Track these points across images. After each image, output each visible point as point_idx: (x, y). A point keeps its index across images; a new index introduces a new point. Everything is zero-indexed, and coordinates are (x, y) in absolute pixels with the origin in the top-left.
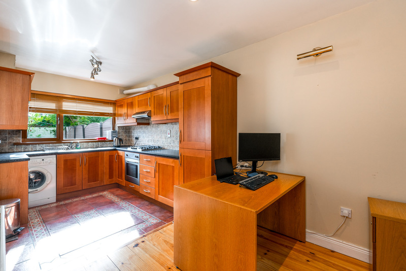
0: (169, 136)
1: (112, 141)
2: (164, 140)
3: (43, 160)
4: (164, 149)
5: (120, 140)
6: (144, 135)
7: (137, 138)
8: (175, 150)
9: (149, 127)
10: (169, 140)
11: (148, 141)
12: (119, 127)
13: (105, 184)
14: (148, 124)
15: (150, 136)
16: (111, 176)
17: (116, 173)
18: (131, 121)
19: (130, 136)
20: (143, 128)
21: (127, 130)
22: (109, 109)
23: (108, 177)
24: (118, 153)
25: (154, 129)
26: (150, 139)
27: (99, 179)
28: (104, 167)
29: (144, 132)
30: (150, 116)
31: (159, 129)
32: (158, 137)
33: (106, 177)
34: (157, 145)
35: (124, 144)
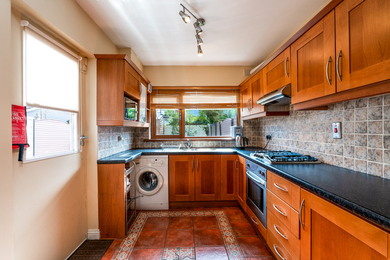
0: (337, 135)
1: (234, 140)
2: (323, 144)
3: (156, 160)
4: (322, 163)
5: (245, 140)
6: (280, 132)
7: (269, 138)
8: (358, 173)
9: (289, 118)
10: (336, 146)
11: (287, 143)
12: (244, 121)
13: (222, 200)
14: (287, 114)
15: (290, 135)
16: (230, 190)
17: (236, 187)
18: (258, 112)
19: (260, 134)
20: (279, 121)
21: (255, 124)
22: (232, 99)
23: (226, 190)
24: (239, 159)
25: (298, 122)
26: (291, 139)
27: (215, 192)
28: (221, 176)
29: (279, 127)
30: (287, 95)
31: (309, 121)
32: (308, 137)
33: (224, 189)
34: (305, 154)
35: (249, 145)
